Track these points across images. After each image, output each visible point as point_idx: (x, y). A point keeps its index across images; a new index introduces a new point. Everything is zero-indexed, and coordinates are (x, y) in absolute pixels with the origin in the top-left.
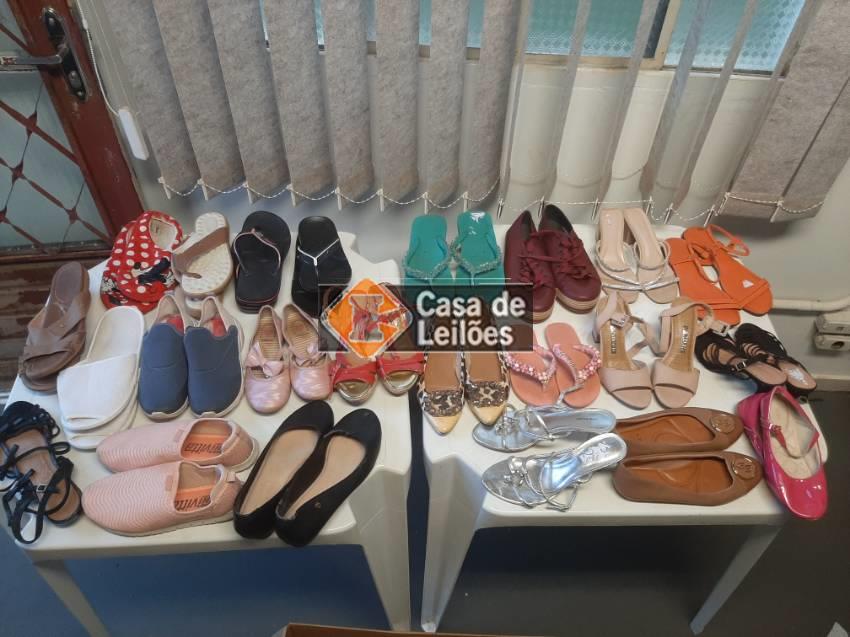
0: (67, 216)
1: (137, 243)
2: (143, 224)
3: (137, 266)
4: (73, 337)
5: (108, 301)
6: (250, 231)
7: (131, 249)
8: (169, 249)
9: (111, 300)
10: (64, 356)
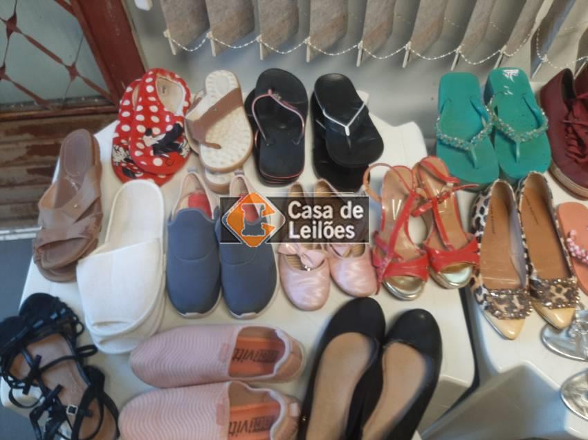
0: (67, 72)
1: (147, 105)
2: (150, 84)
3: (149, 132)
4: (89, 221)
5: (121, 174)
6: (267, 92)
7: (140, 113)
8: (179, 113)
9: (126, 172)
10: (82, 243)
